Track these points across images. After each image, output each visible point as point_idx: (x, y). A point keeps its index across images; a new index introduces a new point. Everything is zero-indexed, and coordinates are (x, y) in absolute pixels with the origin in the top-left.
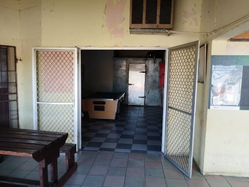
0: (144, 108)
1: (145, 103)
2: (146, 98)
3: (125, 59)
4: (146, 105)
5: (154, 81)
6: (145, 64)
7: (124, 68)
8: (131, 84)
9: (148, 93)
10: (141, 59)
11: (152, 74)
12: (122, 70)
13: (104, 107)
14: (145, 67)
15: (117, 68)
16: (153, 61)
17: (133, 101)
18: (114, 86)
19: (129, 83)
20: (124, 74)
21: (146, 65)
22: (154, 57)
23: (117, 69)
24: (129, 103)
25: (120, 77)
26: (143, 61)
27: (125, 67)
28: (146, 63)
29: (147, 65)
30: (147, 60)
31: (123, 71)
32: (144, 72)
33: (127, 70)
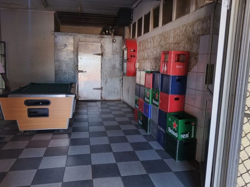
0: (101, 104)
1: (102, 96)
2: (103, 89)
3: (72, 35)
4: (103, 99)
5: (114, 67)
6: (100, 43)
7: (71, 48)
8: (82, 71)
9: (106, 82)
10: (94, 36)
11: (110, 58)
12: (67, 50)
13: (47, 109)
14: (101, 47)
15: (60, 48)
16: (112, 40)
17: (85, 95)
18: (56, 74)
19: (79, 70)
20: (72, 56)
21: (101, 45)
22: (113, 35)
23: (61, 50)
24: (80, 98)
25: (66, 61)
26: (97, 39)
27: (73, 46)
28: (102, 42)
29: (103, 44)
30: (102, 38)
31: (69, 52)
32: (99, 54)
33: (75, 50)
